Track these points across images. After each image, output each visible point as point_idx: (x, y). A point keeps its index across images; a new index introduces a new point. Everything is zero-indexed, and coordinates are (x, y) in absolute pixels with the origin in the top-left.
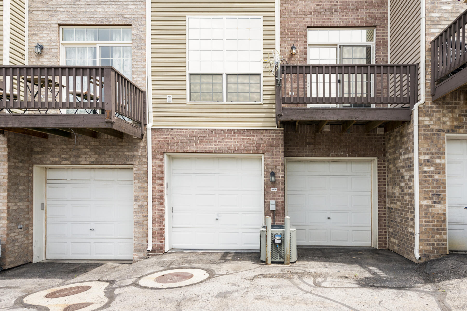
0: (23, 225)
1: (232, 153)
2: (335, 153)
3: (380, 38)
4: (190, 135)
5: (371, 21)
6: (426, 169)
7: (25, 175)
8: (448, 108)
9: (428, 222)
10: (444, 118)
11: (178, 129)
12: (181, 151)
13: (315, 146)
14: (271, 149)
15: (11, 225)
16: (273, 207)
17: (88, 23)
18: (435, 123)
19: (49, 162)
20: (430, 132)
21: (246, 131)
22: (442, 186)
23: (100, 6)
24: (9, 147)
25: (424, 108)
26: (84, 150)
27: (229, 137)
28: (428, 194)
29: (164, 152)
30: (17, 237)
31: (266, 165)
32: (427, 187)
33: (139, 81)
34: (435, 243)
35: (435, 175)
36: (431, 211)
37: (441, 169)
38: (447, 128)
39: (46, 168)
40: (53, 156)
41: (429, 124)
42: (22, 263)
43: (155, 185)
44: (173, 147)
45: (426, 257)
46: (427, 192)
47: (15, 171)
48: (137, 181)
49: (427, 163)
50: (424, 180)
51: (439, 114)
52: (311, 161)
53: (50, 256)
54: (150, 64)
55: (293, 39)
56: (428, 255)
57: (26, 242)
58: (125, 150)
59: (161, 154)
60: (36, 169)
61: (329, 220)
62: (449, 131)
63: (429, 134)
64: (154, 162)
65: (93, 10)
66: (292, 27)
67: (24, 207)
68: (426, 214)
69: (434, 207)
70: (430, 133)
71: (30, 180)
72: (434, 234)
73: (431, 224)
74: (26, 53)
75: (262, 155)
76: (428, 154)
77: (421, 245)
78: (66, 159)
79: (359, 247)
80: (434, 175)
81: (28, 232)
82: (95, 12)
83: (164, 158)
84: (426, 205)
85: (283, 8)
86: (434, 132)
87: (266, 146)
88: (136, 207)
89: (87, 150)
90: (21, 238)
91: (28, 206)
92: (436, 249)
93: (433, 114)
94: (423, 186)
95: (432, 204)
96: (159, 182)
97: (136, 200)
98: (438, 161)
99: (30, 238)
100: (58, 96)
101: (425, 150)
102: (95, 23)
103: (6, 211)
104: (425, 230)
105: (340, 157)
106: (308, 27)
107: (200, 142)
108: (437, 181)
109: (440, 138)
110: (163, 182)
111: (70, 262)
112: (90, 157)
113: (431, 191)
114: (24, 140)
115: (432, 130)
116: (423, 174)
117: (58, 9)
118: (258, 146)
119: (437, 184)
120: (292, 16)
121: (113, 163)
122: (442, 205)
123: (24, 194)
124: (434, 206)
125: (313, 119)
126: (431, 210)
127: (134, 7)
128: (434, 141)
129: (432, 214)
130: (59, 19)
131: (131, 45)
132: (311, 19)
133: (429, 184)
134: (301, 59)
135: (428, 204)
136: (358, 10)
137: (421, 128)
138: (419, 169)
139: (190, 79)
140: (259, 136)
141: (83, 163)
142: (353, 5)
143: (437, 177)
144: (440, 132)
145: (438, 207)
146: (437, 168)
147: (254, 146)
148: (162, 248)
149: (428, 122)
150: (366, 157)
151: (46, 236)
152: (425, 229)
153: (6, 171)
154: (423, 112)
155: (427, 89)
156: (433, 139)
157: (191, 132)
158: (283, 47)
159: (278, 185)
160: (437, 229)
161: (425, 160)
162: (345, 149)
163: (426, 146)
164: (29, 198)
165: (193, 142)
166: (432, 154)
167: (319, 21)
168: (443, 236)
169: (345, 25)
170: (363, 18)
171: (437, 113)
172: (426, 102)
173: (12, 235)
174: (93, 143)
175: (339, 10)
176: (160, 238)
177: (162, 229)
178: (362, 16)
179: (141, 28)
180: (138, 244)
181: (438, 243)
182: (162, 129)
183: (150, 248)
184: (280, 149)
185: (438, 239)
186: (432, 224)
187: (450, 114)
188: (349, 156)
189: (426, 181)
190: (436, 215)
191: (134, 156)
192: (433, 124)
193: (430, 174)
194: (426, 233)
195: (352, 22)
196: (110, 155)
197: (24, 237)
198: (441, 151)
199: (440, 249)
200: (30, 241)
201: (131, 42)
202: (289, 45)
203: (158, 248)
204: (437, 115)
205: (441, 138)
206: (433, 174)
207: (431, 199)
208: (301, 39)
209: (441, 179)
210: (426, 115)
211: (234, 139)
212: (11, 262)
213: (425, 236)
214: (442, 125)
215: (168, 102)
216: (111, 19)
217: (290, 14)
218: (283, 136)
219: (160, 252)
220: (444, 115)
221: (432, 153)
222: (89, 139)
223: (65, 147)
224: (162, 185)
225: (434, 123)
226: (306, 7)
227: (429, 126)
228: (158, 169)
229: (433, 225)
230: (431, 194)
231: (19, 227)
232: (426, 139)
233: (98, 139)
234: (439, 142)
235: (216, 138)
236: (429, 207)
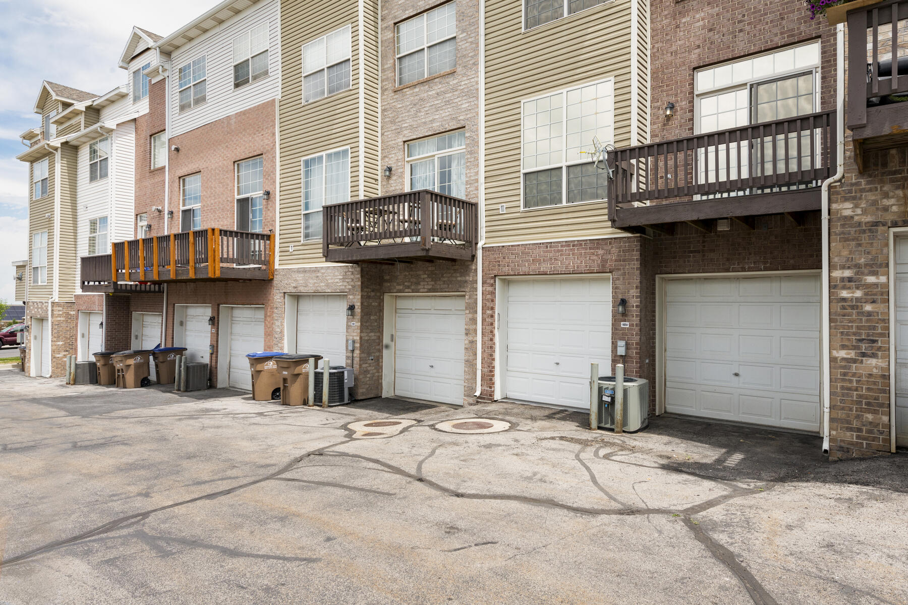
0: (374, 356)
1: (570, 273)
2: (738, 265)
3: (829, 56)
4: (522, 253)
5: (810, 30)
6: (845, 294)
7: (377, 304)
8: (892, 181)
9: (849, 389)
10: (885, 200)
11: (509, 246)
12: (512, 273)
13: (704, 256)
14: (621, 265)
15: (363, 355)
16: (621, 351)
17: (427, 134)
18: (865, 212)
19: (395, 291)
20: (855, 227)
21: (588, 242)
22: (880, 326)
23: (437, 113)
24: (362, 276)
25: (842, 187)
26: (422, 277)
27: (567, 252)
28: (849, 340)
29: (495, 276)
30: (369, 368)
31: (615, 288)
32: (846, 327)
33: (472, 191)
34: (864, 428)
35: (864, 304)
36: (854, 369)
37: (879, 295)
38: (892, 218)
39: (396, 296)
40: (398, 284)
41: (853, 213)
42: (372, 396)
43: (485, 316)
44: (504, 269)
45: (843, 451)
46: (848, 334)
47: (368, 300)
48: (468, 312)
49: (848, 284)
50: (841, 313)
51: (874, 195)
52: (706, 279)
53: (399, 393)
54: (482, 169)
55: (670, 92)
56: (848, 448)
57: (377, 374)
58: (458, 275)
59: (492, 278)
60: (387, 298)
61: (736, 378)
62: (896, 222)
63: (852, 233)
64: (484, 288)
65: (431, 119)
66: (669, 75)
67: (375, 338)
68: (845, 374)
69: (862, 362)
70: (854, 229)
71: (381, 310)
72: (861, 412)
73: (855, 393)
74: (379, 178)
75: (610, 274)
76: (849, 268)
77: (834, 430)
78: (408, 287)
79: (794, 429)
80: (862, 306)
81: (378, 365)
82: (432, 121)
83: (495, 282)
84: (843, 359)
85: (655, 50)
86: (864, 228)
87: (615, 261)
88: (467, 342)
89: (426, 276)
90: (372, 369)
91: (379, 336)
92: (865, 439)
93: (861, 195)
94: (838, 324)
95: (858, 356)
96: (489, 312)
97: (467, 334)
98: (871, 279)
99: (380, 371)
100: (391, 224)
101: (844, 261)
102: (433, 133)
103: (359, 341)
104: (841, 403)
105: (748, 271)
106: (694, 69)
107: (533, 260)
108: (870, 316)
109: (876, 237)
110: (494, 313)
111: (412, 401)
112: (428, 284)
113: (854, 334)
114: (376, 268)
115: (860, 224)
116: (838, 302)
117: (403, 126)
118: (604, 261)
119: (867, 321)
120: (669, 58)
121: (447, 290)
122: (880, 361)
123: (376, 324)
124: (862, 360)
125: (660, 222)
126: (854, 367)
127: (467, 105)
128: (863, 243)
129: (858, 375)
130: (404, 136)
131: (464, 150)
132: (699, 55)
133: (850, 321)
134: (683, 121)
135: (849, 356)
136: (783, 19)
137: (835, 222)
138: (830, 294)
139: (525, 180)
140: (605, 247)
141: (421, 290)
142: (774, 12)
143: (868, 308)
144: (876, 226)
145: (870, 364)
146: (870, 293)
147: (599, 262)
148: (491, 395)
149: (851, 210)
150: (799, 269)
151: (395, 370)
152: (842, 401)
153: (360, 301)
154: (840, 194)
155: (848, 153)
156: (861, 240)
157: (523, 249)
158: (655, 108)
159: (630, 318)
160: (867, 404)
161: (842, 279)
162: (758, 258)
163: (845, 253)
164: (380, 329)
165: (525, 261)
166: (859, 268)
167: (713, 55)
168: (881, 418)
169: (759, 50)
170: (793, 30)
171: (870, 193)
172: (846, 175)
173: (364, 366)
174: (430, 269)
175: (747, 28)
176: (489, 382)
177: (491, 371)
178: (791, 27)
179: (474, 128)
180: (468, 387)
181: (869, 429)
182: (493, 247)
183: (478, 393)
184: (634, 264)
185: (871, 423)
186: (857, 394)
187: (900, 193)
188: (766, 269)
189: (844, 316)
190: (866, 377)
191: (466, 282)
192: (861, 213)
193: (854, 303)
194: (843, 409)
195: (771, 41)
196: (444, 281)
197: (375, 369)
198: (879, 260)
199: (873, 441)
200: (380, 374)
201: (464, 147)
202: (664, 104)
203: (486, 395)
204: (871, 197)
205: (879, 237)
206: (861, 303)
207: (855, 348)
208: (683, 89)
209: (878, 313)
210: (846, 199)
211: (573, 254)
212: (363, 394)
213: (841, 414)
214: (880, 213)
215: (501, 213)
216: (447, 125)
217: (665, 56)
218: (639, 246)
219: (489, 399)
220: (886, 196)
221: (857, 266)
222: (427, 264)
223: (407, 274)
224: (492, 316)
225: (862, 211)
226: (691, 39)
227: (852, 217)
228: (489, 297)
229: (860, 396)
230: (855, 339)
231: (371, 358)
232: (845, 241)
233: (434, 264)
234: (875, 245)
235: (551, 255)
236: (850, 363)
